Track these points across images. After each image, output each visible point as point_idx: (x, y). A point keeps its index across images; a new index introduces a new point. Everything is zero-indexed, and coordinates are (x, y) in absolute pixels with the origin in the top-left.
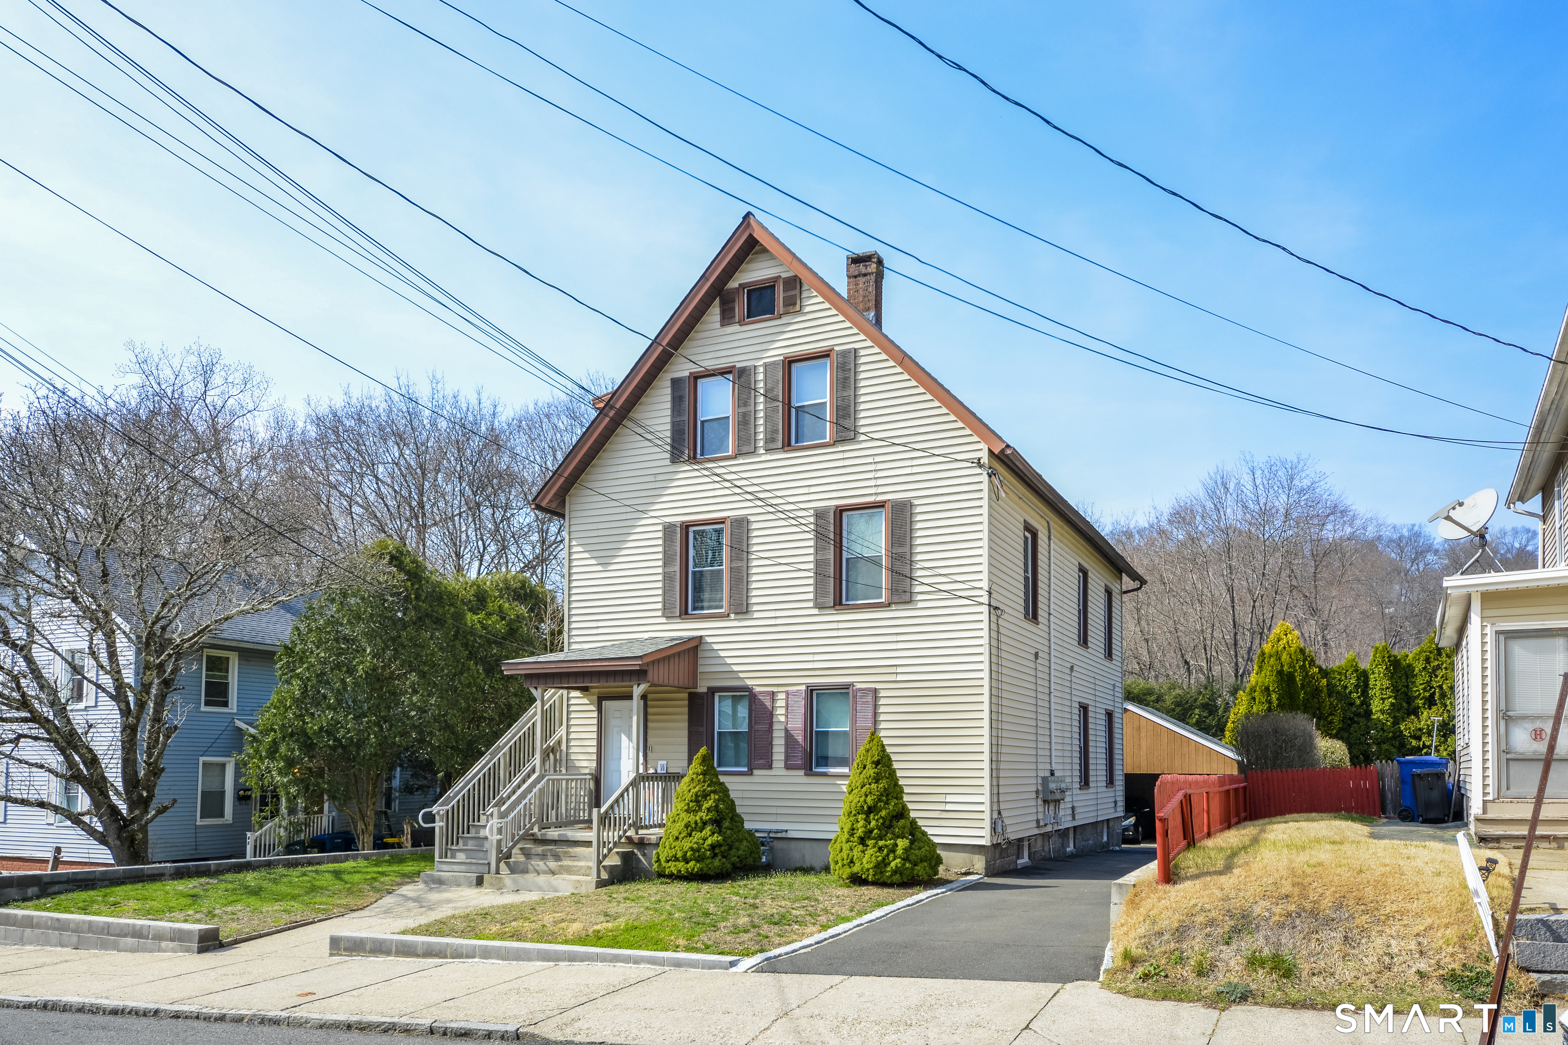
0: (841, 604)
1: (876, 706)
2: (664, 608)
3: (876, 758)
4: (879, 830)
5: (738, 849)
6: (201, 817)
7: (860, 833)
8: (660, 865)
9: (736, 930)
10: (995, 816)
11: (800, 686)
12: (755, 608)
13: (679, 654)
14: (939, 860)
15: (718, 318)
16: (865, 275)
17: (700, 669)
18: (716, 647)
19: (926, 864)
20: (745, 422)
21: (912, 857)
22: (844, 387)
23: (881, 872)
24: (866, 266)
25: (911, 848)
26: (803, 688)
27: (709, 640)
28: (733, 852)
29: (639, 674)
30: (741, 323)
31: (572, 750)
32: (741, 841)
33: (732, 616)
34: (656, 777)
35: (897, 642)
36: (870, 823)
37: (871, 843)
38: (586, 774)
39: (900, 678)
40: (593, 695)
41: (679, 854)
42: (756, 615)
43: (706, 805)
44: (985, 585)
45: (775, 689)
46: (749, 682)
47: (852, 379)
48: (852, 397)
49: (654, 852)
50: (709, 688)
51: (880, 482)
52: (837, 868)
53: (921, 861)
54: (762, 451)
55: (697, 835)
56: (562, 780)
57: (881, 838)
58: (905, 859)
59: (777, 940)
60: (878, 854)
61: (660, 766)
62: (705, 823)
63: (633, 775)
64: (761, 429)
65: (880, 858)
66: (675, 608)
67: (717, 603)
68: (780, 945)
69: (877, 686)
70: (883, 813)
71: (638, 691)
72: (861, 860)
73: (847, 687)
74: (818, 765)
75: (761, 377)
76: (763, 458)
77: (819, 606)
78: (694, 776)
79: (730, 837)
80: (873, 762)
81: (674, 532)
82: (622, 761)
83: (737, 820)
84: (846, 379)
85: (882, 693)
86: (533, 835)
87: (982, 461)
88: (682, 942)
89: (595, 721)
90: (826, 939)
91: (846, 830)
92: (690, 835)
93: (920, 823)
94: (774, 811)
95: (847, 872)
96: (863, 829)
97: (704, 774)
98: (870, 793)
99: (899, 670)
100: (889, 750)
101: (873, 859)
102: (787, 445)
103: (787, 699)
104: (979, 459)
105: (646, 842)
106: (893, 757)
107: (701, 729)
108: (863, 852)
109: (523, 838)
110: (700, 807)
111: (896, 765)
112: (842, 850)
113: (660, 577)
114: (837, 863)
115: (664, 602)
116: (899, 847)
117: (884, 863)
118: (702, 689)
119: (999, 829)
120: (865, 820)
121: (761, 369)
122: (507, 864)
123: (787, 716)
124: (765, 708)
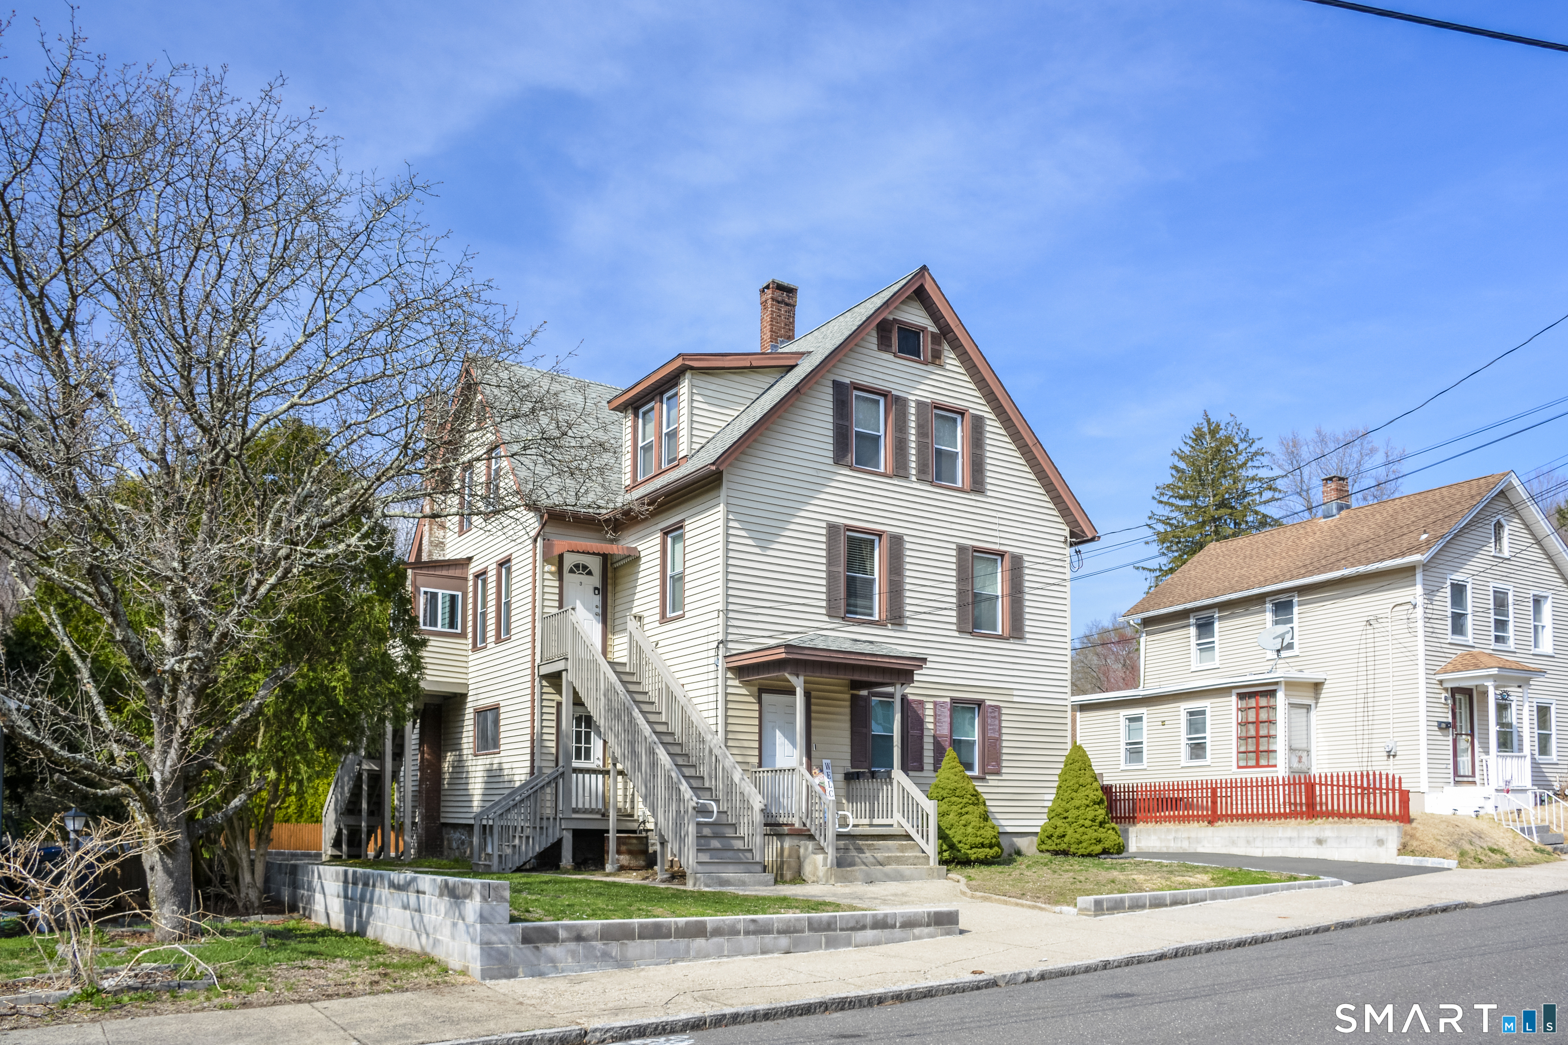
0: (973, 631)
1: (1000, 721)
2: (830, 608)
11: (945, 697)
12: (911, 622)
15: (875, 340)
20: (900, 447)
22: (975, 444)
24: (786, 296)
26: (948, 700)
30: (893, 354)
33: (890, 626)
35: (1014, 669)
39: (1016, 699)
40: (754, 686)
42: (910, 629)
45: (925, 699)
47: (983, 442)
48: (983, 457)
50: (869, 692)
51: (1001, 535)
54: (914, 478)
64: (914, 458)
66: (840, 609)
69: (1001, 704)
73: (980, 704)
75: (913, 411)
76: (913, 486)
77: (960, 631)
81: (838, 532)
82: (777, 758)
84: (978, 440)
85: (1004, 711)
87: (1066, 539)
89: (756, 714)
99: (1015, 693)
102: (932, 480)
103: (935, 709)
104: (1065, 537)
107: (864, 731)
113: (823, 575)
115: (829, 601)
118: (864, 692)
121: (913, 404)
123: (935, 724)
124: (918, 715)
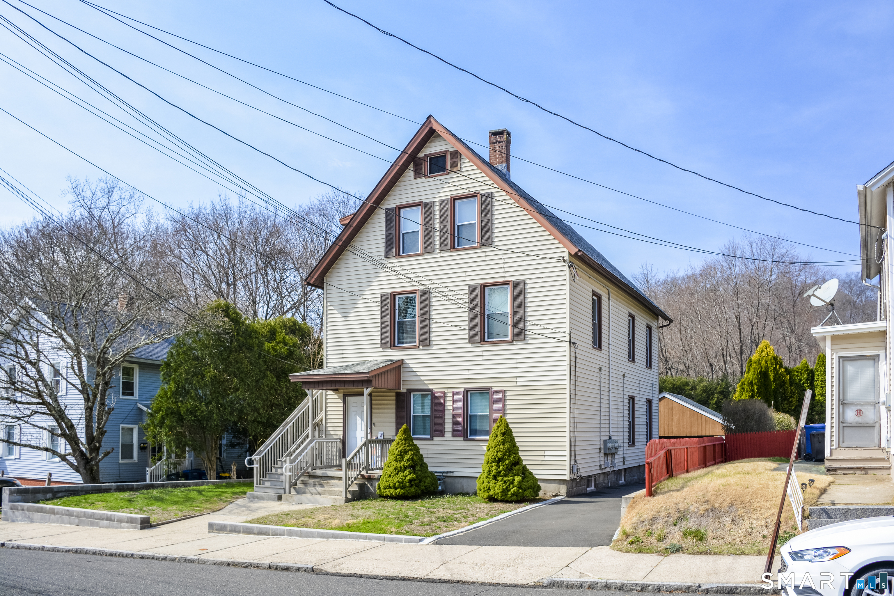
0: (484, 341)
1: (504, 401)
2: (381, 343)
3: (503, 431)
4: (505, 471)
5: (425, 482)
6: (122, 458)
7: (494, 473)
8: (380, 491)
9: (423, 524)
10: (573, 463)
11: (460, 388)
12: (434, 343)
13: (390, 370)
14: (539, 488)
15: (412, 174)
16: (500, 142)
17: (403, 379)
18: (411, 366)
19: (531, 490)
20: (428, 234)
21: (523, 487)
22: (485, 214)
23: (506, 495)
24: (500, 137)
25: (522, 481)
26: (463, 390)
27: (407, 361)
28: (422, 483)
29: (368, 382)
30: (426, 176)
31: (328, 425)
32: (426, 478)
33: (421, 347)
34: (377, 441)
35: (517, 363)
36: (499, 468)
37: (500, 478)
38: (337, 439)
39: (518, 384)
40: (341, 393)
41: (391, 485)
42: (435, 347)
43: (406, 457)
44: (567, 330)
45: (446, 391)
46: (430, 387)
47: (490, 210)
48: (490, 220)
49: (377, 483)
50: (407, 390)
51: (507, 270)
52: (481, 492)
53: (528, 488)
54: (438, 251)
55: (401, 474)
56: (324, 442)
57: (505, 476)
58: (519, 488)
59: (445, 529)
60: (504, 485)
61: (379, 435)
62: (406, 468)
63: (364, 440)
64: (438, 238)
65: (505, 487)
66: (388, 343)
67: (412, 340)
68: (446, 531)
69: (505, 389)
70: (507, 462)
71: (367, 391)
72: (494, 488)
73: (488, 389)
74: (471, 435)
75: (437, 208)
76: (439, 255)
77: (471, 342)
78: (400, 441)
79: (420, 476)
80: (501, 433)
81: (387, 298)
82: (357, 432)
83: (424, 466)
84: (487, 210)
85: (508, 393)
86: (308, 473)
87: (565, 258)
88: (394, 530)
89: (342, 408)
90: (471, 529)
91: (486, 471)
92: (397, 474)
93: (528, 467)
94: (445, 461)
95: (486, 494)
96: (495, 471)
97: (405, 439)
98: (500, 451)
99: (518, 379)
100: (511, 426)
101: (501, 487)
102: (452, 248)
103: (453, 396)
104: (563, 257)
105: (372, 477)
106: (513, 430)
107: (403, 413)
108: (495, 483)
109: (303, 475)
110: (403, 458)
111: (514, 435)
112: (483, 482)
113: (379, 325)
114: (481, 490)
115: (381, 340)
116: (516, 481)
117: (507, 490)
118: (404, 390)
119: (575, 471)
120: (497, 466)
121: (437, 204)
122: (295, 489)
123: (453, 406)
124: (440, 401)
